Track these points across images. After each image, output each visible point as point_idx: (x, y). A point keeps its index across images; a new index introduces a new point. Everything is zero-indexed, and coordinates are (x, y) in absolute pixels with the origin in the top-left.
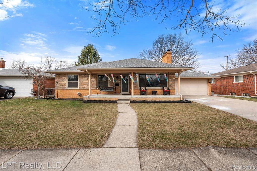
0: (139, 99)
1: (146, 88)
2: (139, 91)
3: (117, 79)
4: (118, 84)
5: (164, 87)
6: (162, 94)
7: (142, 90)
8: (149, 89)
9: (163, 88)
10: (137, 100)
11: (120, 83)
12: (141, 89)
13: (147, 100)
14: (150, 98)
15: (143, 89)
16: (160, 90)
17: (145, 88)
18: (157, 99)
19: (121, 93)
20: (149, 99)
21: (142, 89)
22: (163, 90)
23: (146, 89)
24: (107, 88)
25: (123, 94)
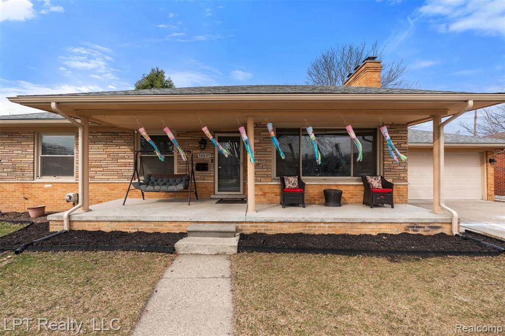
0: (279, 225)
1: (302, 178)
2: (278, 190)
3: (203, 146)
4: (207, 164)
5: (369, 178)
6: (361, 200)
7: (288, 185)
8: (315, 184)
9: (364, 180)
10: (268, 233)
11: (213, 161)
12: (283, 185)
13: (312, 232)
14: (322, 225)
15: (291, 182)
16: (351, 188)
17: (299, 179)
18: (351, 228)
19: (217, 197)
20: (317, 225)
21: (287, 183)
22: (363, 188)
23: (301, 185)
24: (165, 180)
25: (221, 201)
